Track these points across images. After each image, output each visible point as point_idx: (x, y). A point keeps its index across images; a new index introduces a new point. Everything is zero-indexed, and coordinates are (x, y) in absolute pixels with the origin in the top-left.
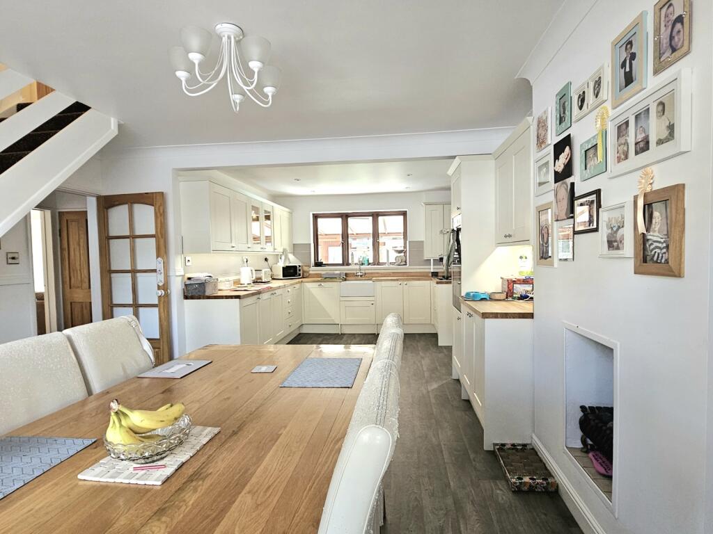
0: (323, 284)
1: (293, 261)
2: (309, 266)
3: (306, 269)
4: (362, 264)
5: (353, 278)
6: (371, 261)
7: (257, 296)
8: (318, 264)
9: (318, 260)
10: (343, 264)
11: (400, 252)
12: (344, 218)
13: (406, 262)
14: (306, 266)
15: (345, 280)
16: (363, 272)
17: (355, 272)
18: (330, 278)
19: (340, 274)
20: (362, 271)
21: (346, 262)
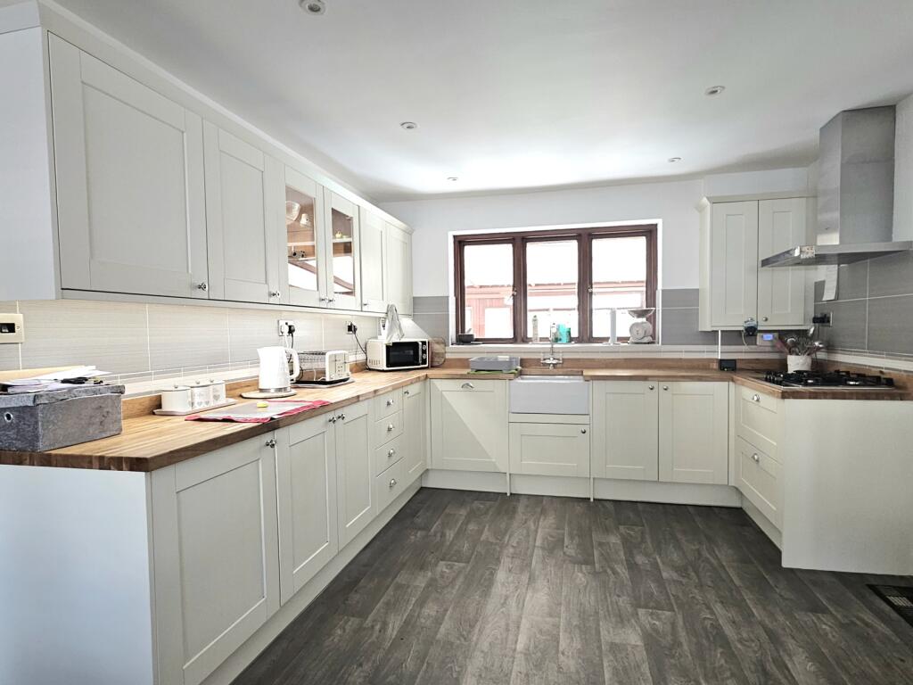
0: (471, 383)
1: (410, 331)
2: (445, 344)
3: (437, 348)
4: (557, 340)
5: (538, 370)
6: (575, 334)
7: (267, 437)
8: (464, 339)
9: (463, 330)
10: (514, 340)
11: (640, 314)
12: (519, 242)
13: (653, 336)
14: (438, 343)
15: (521, 374)
16: (560, 356)
17: (541, 356)
18: (488, 371)
19: (510, 362)
20: (557, 356)
21: (519, 336)
